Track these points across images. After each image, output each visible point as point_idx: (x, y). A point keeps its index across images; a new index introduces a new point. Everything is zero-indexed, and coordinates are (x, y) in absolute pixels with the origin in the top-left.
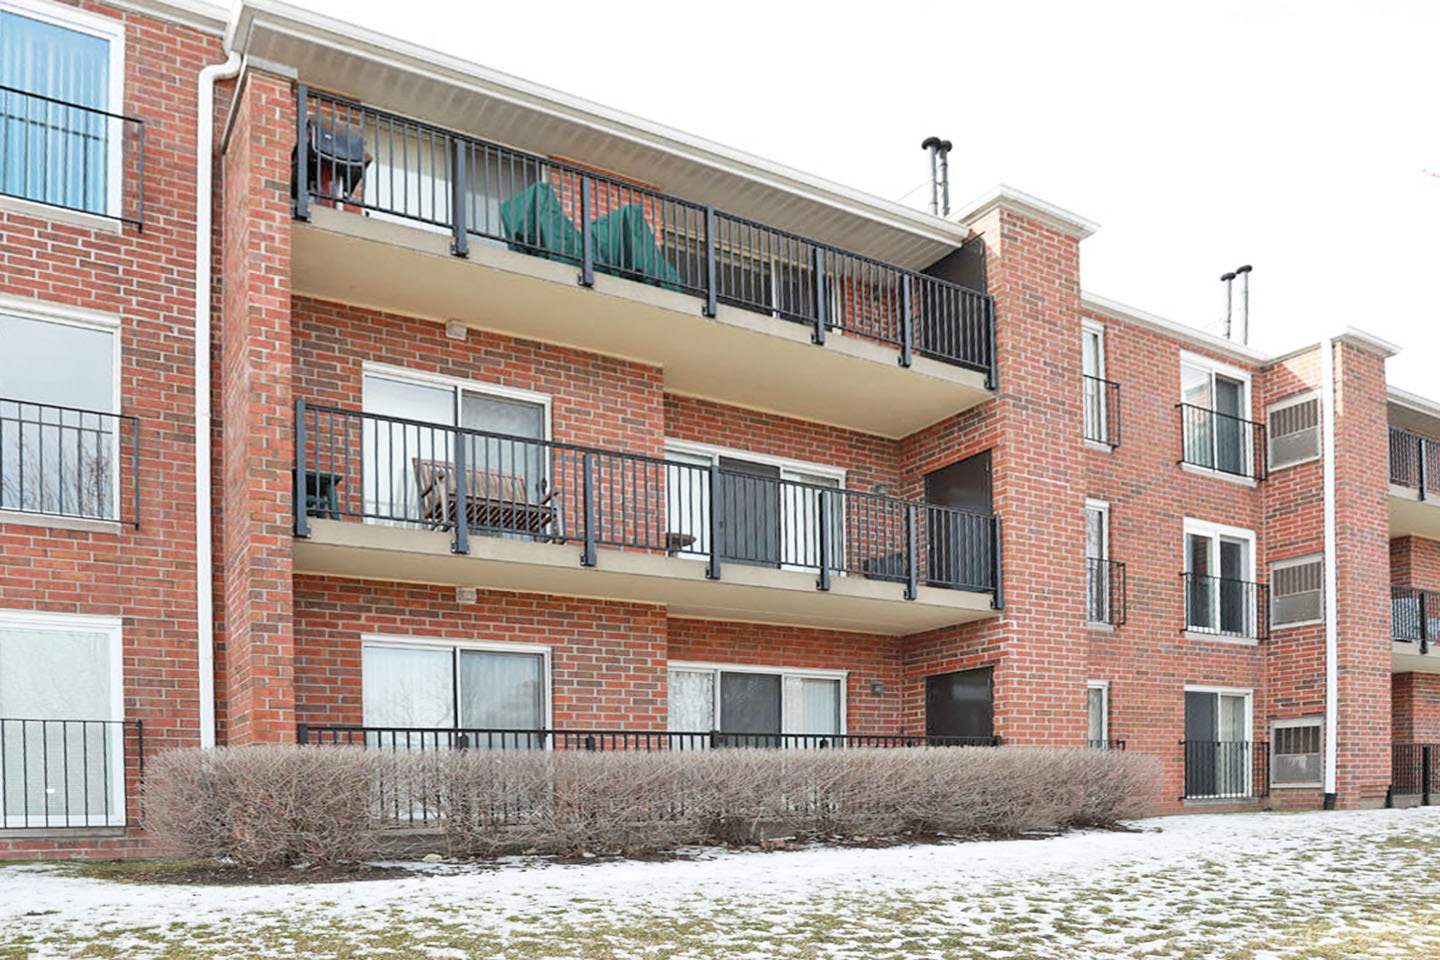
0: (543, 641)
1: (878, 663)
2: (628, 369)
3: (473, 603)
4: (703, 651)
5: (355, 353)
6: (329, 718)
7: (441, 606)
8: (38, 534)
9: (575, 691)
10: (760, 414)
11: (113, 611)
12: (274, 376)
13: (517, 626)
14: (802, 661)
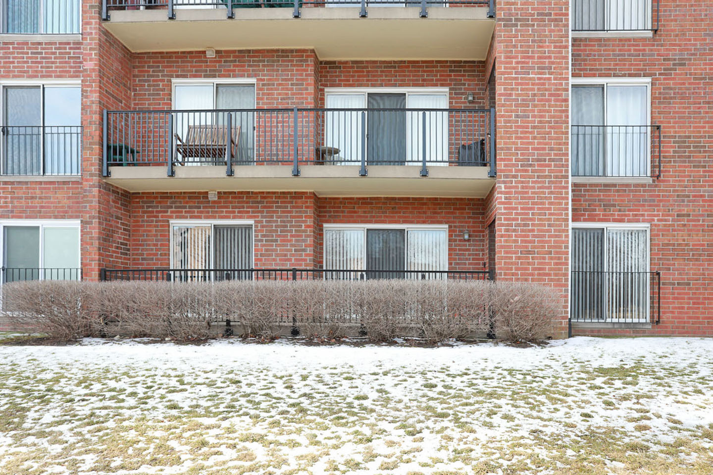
0: (249, 217)
1: (469, 218)
2: (295, 54)
3: (216, 199)
4: (352, 217)
5: (168, 76)
6: (154, 264)
7: (202, 203)
8: (53, 185)
9: (264, 245)
10: (390, 62)
11: (77, 217)
12: (92, 101)
13: (236, 210)
14: (415, 220)
